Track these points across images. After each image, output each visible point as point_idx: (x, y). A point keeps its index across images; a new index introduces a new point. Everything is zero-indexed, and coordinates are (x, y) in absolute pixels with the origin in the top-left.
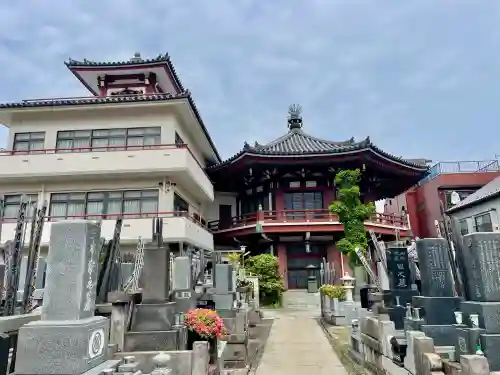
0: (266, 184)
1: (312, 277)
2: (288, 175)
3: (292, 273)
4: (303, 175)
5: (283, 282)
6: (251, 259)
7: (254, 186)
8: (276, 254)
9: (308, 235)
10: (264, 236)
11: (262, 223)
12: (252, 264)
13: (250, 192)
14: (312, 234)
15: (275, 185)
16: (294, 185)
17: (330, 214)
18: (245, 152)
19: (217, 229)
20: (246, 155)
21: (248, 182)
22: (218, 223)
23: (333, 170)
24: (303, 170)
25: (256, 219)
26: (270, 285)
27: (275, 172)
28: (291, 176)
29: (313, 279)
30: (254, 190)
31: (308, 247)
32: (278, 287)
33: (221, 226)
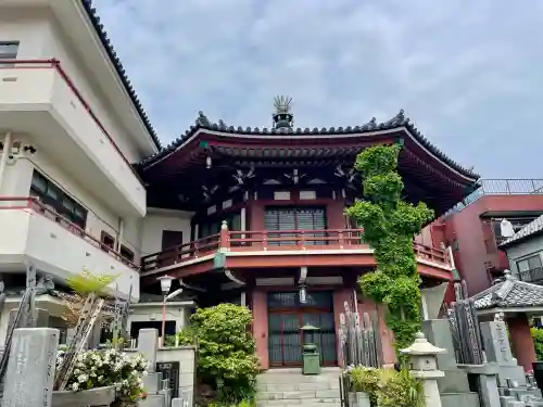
0: (237, 198)
1: (310, 347)
2: (273, 182)
3: (276, 339)
4: (296, 179)
5: (261, 356)
6: (201, 313)
7: (217, 200)
8: (249, 303)
9: (304, 272)
10: (228, 274)
11: (226, 251)
12: (200, 321)
13: (212, 210)
14: (313, 271)
15: (251, 195)
16: (282, 196)
17: (341, 236)
18: (198, 127)
19: (153, 268)
20: (201, 133)
21: (209, 193)
22: (155, 257)
23: (342, 173)
24: (296, 172)
25: (217, 247)
26: (232, 364)
27: (251, 173)
28: (277, 182)
29: (312, 351)
30: (219, 206)
31: (303, 293)
32: (247, 368)
33: (160, 263)
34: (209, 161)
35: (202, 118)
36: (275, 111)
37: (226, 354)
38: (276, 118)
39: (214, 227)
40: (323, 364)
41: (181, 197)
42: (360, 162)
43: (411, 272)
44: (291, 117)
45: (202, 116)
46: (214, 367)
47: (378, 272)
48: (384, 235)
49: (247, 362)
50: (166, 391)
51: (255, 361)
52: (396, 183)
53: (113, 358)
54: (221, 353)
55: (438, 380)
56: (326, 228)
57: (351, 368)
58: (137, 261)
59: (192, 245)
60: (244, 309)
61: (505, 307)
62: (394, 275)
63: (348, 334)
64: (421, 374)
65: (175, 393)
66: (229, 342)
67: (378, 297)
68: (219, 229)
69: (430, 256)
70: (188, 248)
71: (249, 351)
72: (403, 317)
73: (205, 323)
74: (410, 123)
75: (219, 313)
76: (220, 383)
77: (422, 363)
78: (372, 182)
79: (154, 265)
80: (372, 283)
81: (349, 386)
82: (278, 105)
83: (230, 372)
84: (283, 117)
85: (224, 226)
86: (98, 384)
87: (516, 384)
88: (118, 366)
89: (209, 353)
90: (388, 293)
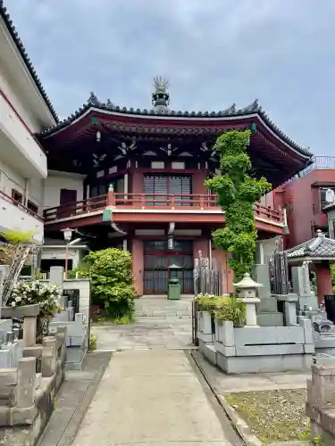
0: (121, 165)
1: (175, 280)
2: (150, 153)
3: (150, 275)
4: (169, 152)
5: (138, 286)
6: (92, 255)
7: (105, 166)
8: (129, 249)
9: (172, 226)
10: (114, 226)
11: (112, 208)
12: (92, 261)
13: (100, 174)
14: (179, 226)
15: (133, 164)
16: (158, 165)
17: (202, 200)
18: (90, 105)
19: (53, 219)
20: (92, 111)
21: (97, 160)
22: (55, 210)
23: (206, 149)
24: (169, 146)
25: (105, 205)
26: (116, 291)
27: (133, 145)
28: (154, 154)
29: (176, 283)
30: (107, 172)
31: (171, 241)
32: (127, 295)
33: (59, 215)
34: (99, 135)
35: (93, 98)
36: (154, 91)
37: (112, 284)
38: (155, 97)
39: (102, 188)
40: (183, 292)
41: (75, 162)
42: (219, 143)
43: (250, 229)
44: (167, 97)
45: (93, 96)
46: (103, 293)
47: (227, 228)
48: (233, 201)
49: (127, 290)
50: (70, 308)
51: (133, 289)
52: (245, 162)
53: (38, 286)
54: (108, 283)
55: (256, 304)
56: (191, 193)
57: (200, 296)
58: (40, 213)
59: (85, 203)
60: (125, 253)
61: (314, 256)
62: (237, 231)
63: (200, 273)
64: (244, 300)
65: (76, 310)
66: (114, 276)
67: (225, 247)
68: (107, 191)
69: (269, 216)
70: (81, 204)
71: (129, 283)
72: (242, 261)
73: (96, 262)
74: (262, 111)
75: (106, 255)
76: (107, 305)
77: (246, 292)
78: (226, 160)
79: (54, 216)
80: (221, 237)
81: (198, 307)
82: (157, 85)
83: (114, 296)
84: (161, 96)
85: (111, 189)
86: (28, 303)
87: (311, 308)
88: (41, 292)
89: (99, 284)
90: (232, 244)
